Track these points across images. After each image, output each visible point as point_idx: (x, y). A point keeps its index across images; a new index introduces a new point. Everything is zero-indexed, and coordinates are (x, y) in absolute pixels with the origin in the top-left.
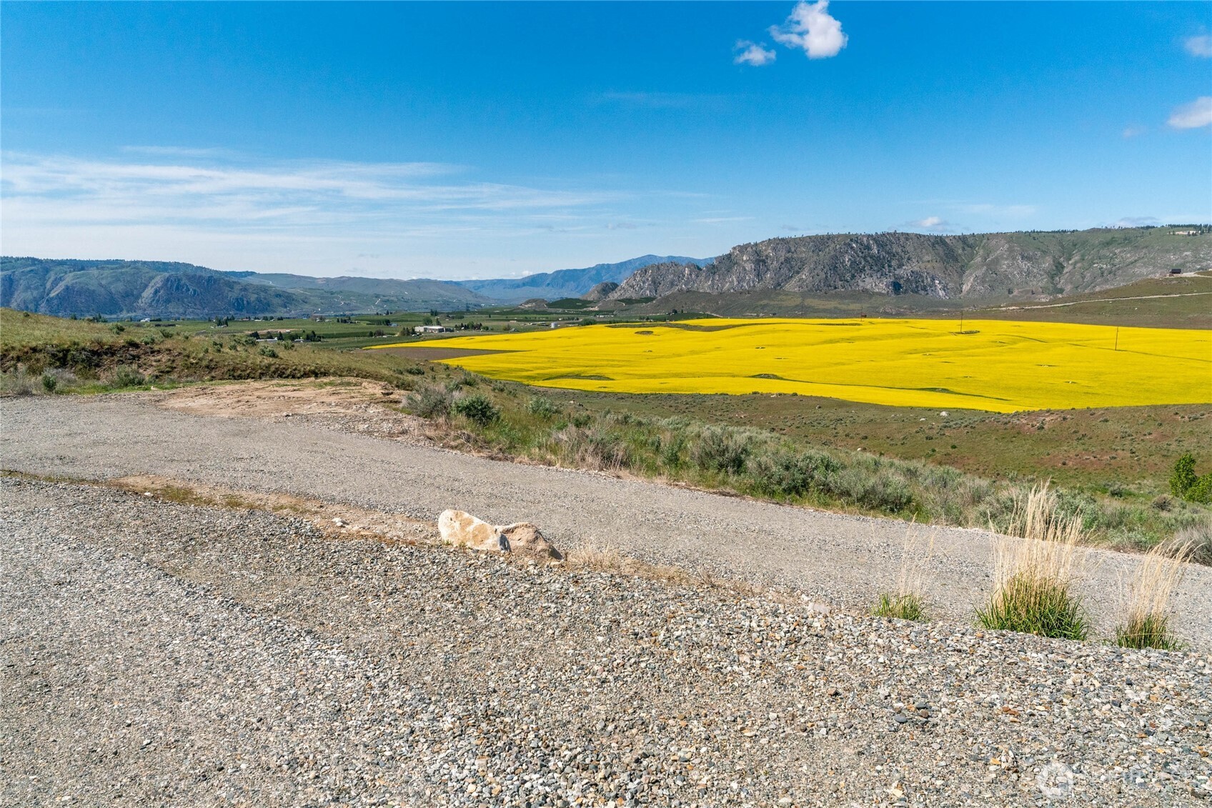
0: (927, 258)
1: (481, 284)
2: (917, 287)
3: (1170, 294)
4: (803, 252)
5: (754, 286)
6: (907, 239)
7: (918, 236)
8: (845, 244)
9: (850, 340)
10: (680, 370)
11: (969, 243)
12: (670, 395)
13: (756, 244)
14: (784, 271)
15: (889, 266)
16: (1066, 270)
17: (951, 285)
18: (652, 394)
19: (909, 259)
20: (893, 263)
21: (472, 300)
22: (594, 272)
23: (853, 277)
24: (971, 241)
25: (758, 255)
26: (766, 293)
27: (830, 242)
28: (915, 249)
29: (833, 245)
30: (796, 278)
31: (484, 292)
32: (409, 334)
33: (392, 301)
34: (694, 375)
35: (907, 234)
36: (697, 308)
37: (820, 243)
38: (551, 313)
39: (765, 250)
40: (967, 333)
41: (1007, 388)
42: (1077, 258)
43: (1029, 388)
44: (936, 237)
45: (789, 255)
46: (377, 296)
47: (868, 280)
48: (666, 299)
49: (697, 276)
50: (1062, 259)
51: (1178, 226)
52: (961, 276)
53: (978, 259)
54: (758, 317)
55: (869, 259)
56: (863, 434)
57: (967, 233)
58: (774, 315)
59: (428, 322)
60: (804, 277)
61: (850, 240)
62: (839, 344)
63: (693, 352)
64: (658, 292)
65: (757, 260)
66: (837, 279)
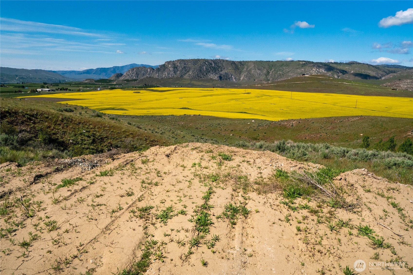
0: (230, 68)
1: (66, 72)
2: (227, 78)
3: (303, 81)
4: (190, 65)
5: (173, 76)
6: (223, 62)
7: (227, 61)
8: (204, 62)
9: (211, 95)
10: (154, 106)
11: (242, 63)
12: (152, 116)
13: (173, 61)
14: (184, 71)
15: (218, 71)
16: (270, 74)
17: (237, 78)
18: (145, 116)
19: (224, 68)
20: (219, 70)
21: (61, 78)
22: (112, 69)
23: (207, 74)
24: (243, 63)
25: (174, 65)
26: (177, 79)
27: (199, 61)
28: (226, 65)
29: (200, 63)
30: (188, 74)
31: (66, 75)
32: (34, 92)
33: (24, 78)
34: (159, 108)
36: (154, 84)
37: (195, 62)
38: (96, 85)
39: (177, 63)
40: (247, 93)
41: (264, 112)
42: (273, 70)
43: (270, 111)
44: (232, 61)
45: (185, 65)
46: (17, 76)
47: (211, 75)
48: (142, 80)
49: (153, 72)
50: (269, 70)
51: (300, 61)
52: (240, 75)
53: (245, 69)
54: (176, 87)
55: (211, 68)
57: (241, 60)
58: (182, 87)
59: (43, 87)
60: (190, 73)
62: (207, 97)
63: (157, 100)
64: (138, 77)
65: (174, 67)
66: (201, 75)
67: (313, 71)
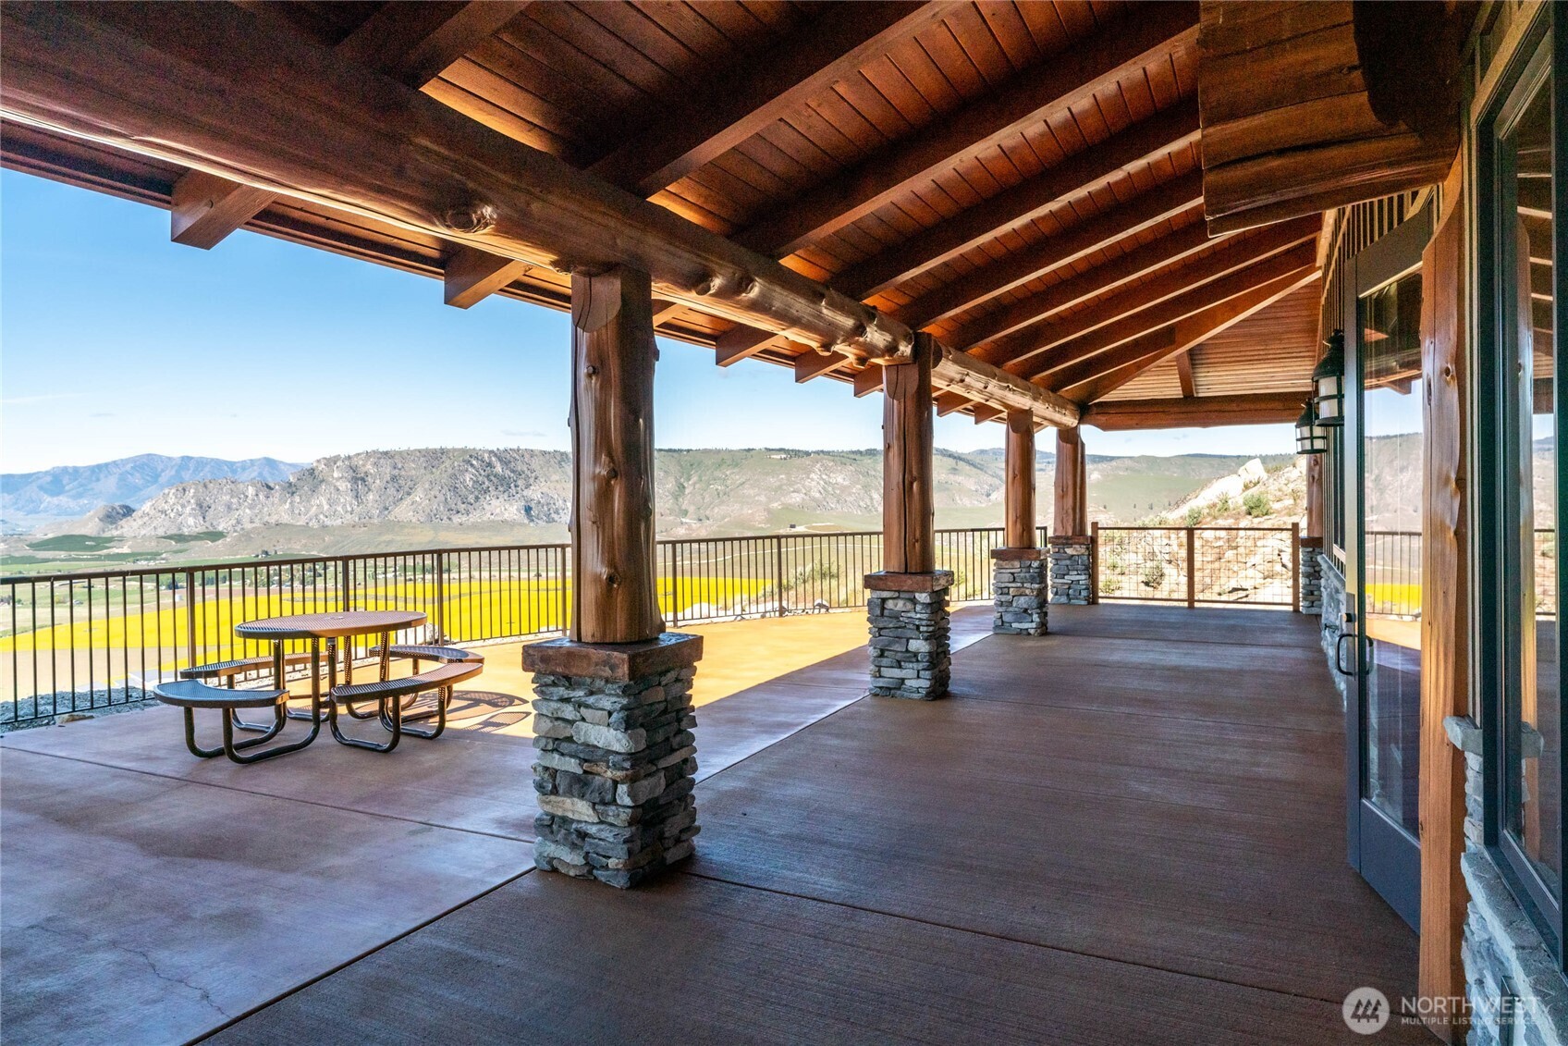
0: (555, 477)
2: (549, 510)
4: (413, 469)
6: (532, 456)
8: (463, 459)
13: (349, 457)
14: (391, 491)
15: (516, 486)
16: (687, 491)
19: (536, 479)
20: (520, 483)
23: (477, 498)
25: (352, 469)
27: (444, 457)
28: (542, 468)
29: (449, 461)
30: (408, 500)
35: (532, 451)
37: (434, 458)
39: (364, 465)
42: (694, 479)
45: (396, 472)
47: (495, 503)
49: (268, 498)
50: (682, 480)
55: (492, 478)
60: (418, 499)
61: (468, 456)
65: (353, 478)
66: (459, 503)
67: (812, 480)
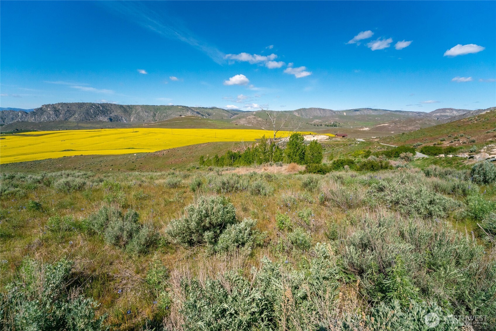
0: (119, 111)
3: (180, 121)
4: (74, 108)
5: (55, 120)
6: (111, 105)
7: (115, 105)
8: (90, 106)
9: (99, 136)
10: (25, 152)
11: (130, 107)
12: (21, 162)
13: (53, 105)
14: (68, 114)
15: (107, 113)
16: (156, 115)
17: (127, 119)
18: (10, 163)
19: (113, 111)
20: (108, 112)
23: (95, 116)
24: (131, 107)
25: (55, 109)
26: (61, 122)
28: (115, 109)
29: (85, 106)
30: (73, 117)
34: (33, 153)
36: (29, 128)
37: (81, 105)
40: (135, 132)
41: (150, 146)
42: (158, 112)
43: (155, 145)
44: (121, 105)
45: (69, 109)
47: (101, 117)
48: (11, 125)
49: (26, 116)
52: (130, 117)
53: (134, 112)
54: (60, 130)
56: (111, 164)
57: (129, 104)
58: (67, 129)
60: (76, 116)
61: (92, 105)
62: (94, 137)
63: (30, 145)
64: (5, 122)
65: (54, 110)
66: (90, 117)
67: (189, 113)
